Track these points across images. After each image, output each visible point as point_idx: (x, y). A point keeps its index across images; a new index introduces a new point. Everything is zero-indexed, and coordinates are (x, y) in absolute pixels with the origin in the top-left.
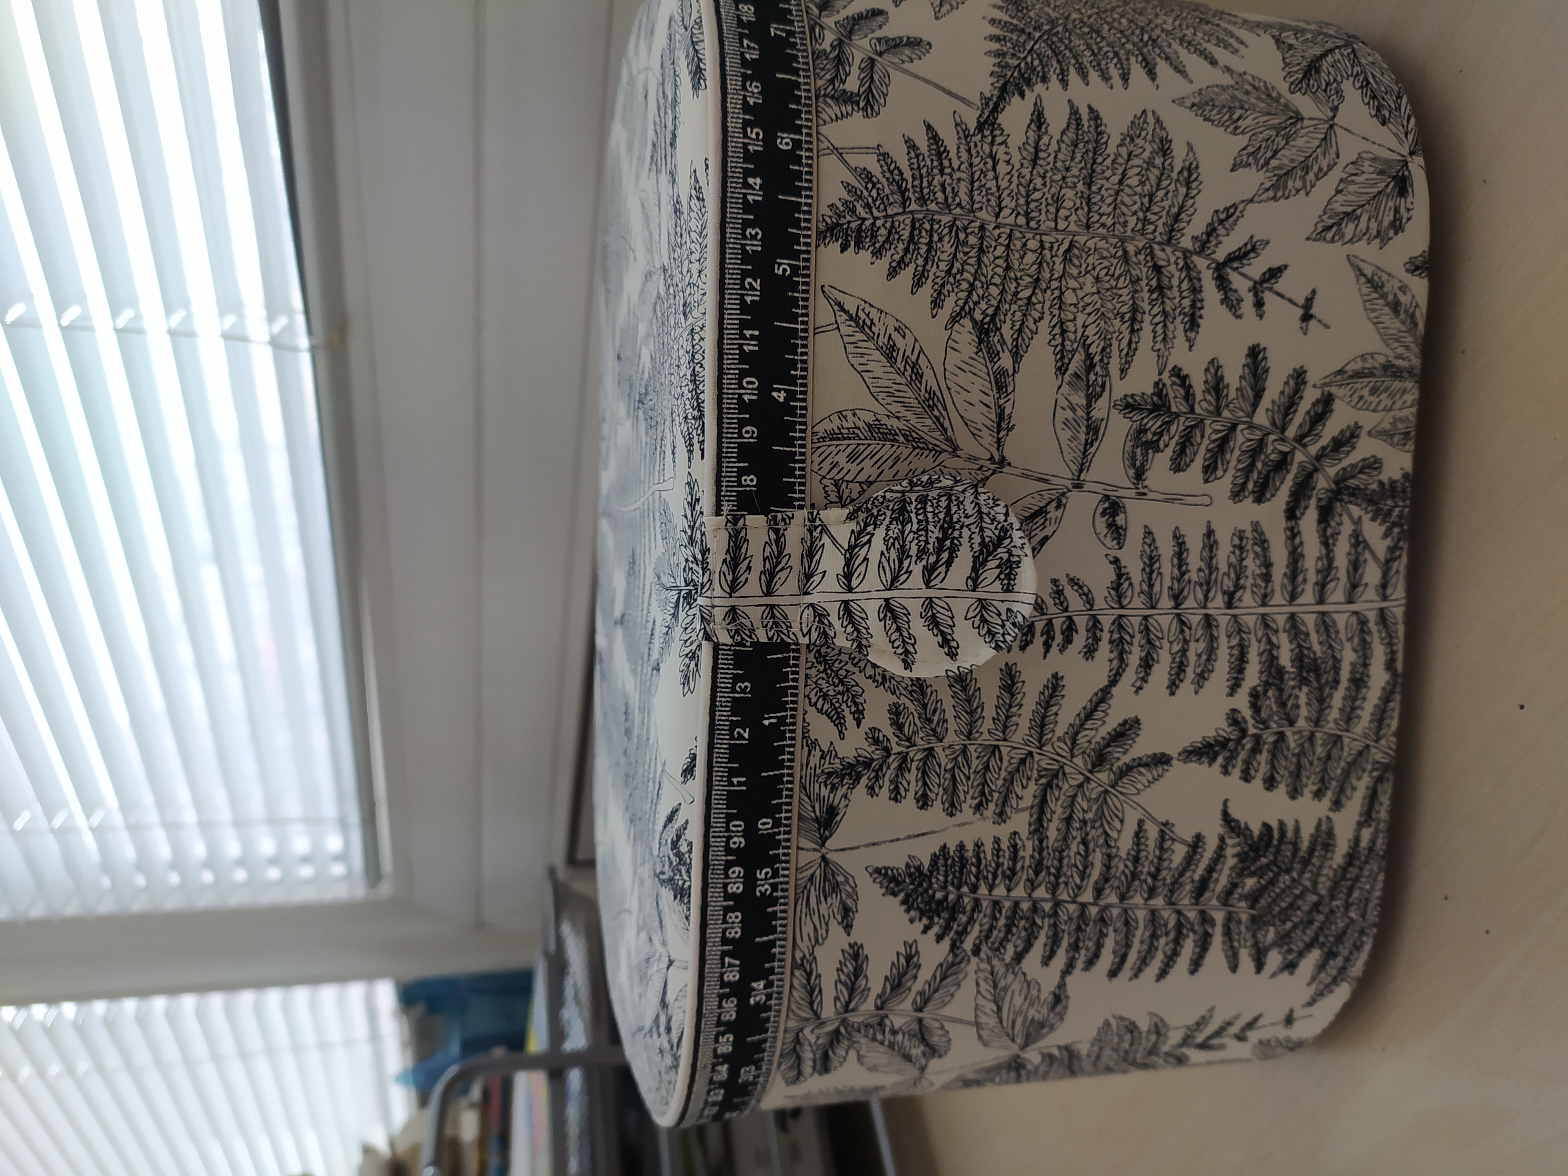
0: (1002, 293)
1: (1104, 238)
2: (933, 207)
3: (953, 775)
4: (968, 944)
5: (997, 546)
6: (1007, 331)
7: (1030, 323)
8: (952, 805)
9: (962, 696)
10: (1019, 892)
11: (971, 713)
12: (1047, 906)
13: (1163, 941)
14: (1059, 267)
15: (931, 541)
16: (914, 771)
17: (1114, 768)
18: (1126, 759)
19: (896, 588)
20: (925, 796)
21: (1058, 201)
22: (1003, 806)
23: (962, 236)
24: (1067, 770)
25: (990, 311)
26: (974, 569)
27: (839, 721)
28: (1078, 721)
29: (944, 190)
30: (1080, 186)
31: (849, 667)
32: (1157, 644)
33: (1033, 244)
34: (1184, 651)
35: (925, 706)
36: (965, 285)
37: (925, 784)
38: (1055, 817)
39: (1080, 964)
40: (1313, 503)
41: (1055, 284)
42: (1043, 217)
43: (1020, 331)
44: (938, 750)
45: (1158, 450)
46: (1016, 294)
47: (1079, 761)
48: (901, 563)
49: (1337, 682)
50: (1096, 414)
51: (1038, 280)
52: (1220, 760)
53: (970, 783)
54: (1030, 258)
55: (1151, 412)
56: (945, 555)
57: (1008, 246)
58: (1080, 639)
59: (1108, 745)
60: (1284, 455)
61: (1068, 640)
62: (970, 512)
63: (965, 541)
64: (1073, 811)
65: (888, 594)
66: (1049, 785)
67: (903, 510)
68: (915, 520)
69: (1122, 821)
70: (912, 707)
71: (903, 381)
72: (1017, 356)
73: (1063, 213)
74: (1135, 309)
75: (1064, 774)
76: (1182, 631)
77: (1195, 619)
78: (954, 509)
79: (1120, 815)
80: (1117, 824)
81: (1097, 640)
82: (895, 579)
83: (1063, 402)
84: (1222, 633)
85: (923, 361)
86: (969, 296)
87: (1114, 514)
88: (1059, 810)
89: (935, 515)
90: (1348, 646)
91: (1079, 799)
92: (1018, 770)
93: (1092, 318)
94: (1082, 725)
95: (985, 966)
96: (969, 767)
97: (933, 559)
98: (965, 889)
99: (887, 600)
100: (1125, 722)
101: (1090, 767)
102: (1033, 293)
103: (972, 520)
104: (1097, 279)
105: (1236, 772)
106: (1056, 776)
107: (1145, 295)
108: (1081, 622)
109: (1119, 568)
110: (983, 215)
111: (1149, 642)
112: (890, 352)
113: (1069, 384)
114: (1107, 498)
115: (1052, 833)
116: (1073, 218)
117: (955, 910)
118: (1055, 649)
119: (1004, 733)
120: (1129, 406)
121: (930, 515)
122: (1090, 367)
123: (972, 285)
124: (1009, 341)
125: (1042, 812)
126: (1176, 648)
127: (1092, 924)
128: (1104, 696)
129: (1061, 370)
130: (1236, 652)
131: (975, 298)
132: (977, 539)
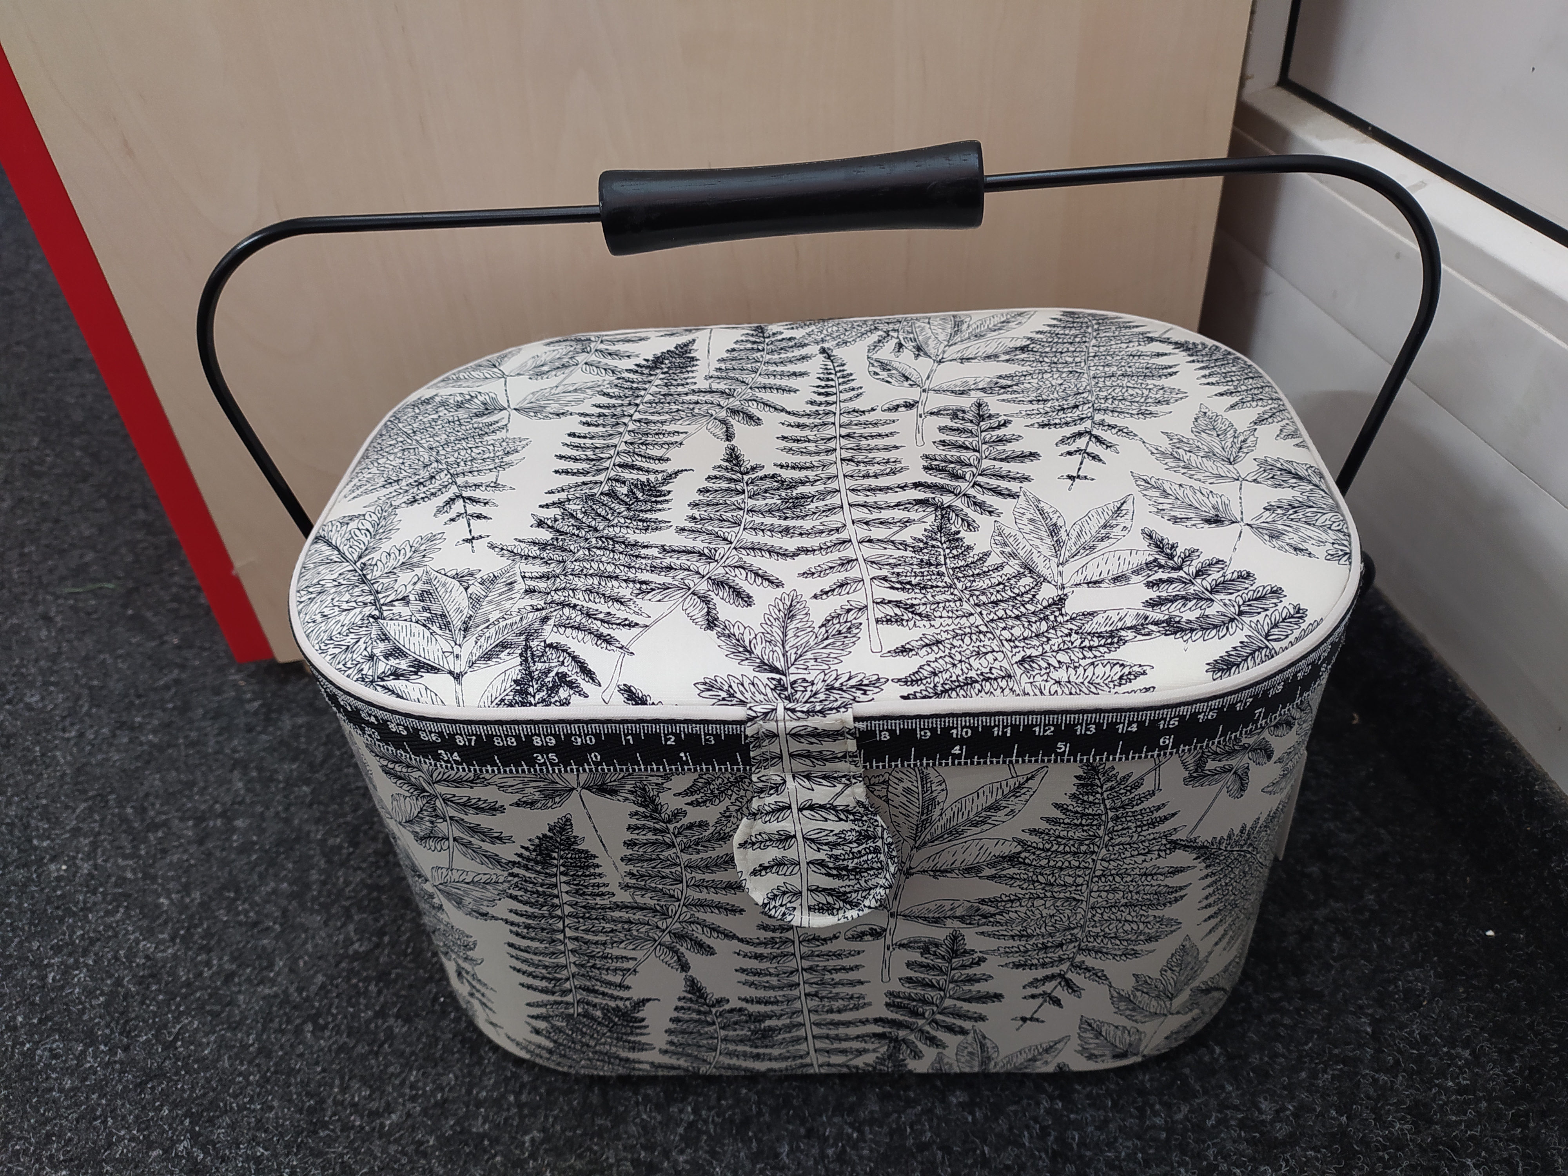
1: (1084, 917)
8: (630, 860)
10: (566, 898)
23: (1087, 842)
25: (1027, 861)
26: (824, 890)
29: (1123, 829)
37: (645, 844)
40: (889, 1030)
42: (1100, 884)
45: (922, 954)
49: (756, 1047)
50: (949, 922)
54: (1070, 880)
55: (952, 949)
57: (1079, 867)
59: (691, 940)
66: (656, 911)
71: (971, 816)
74: (1029, 936)
85: (986, 826)
104: (1052, 916)
116: (1100, 900)
117: (545, 864)
120: (955, 938)
122: (984, 916)
128: (729, 936)
131: (1038, 852)
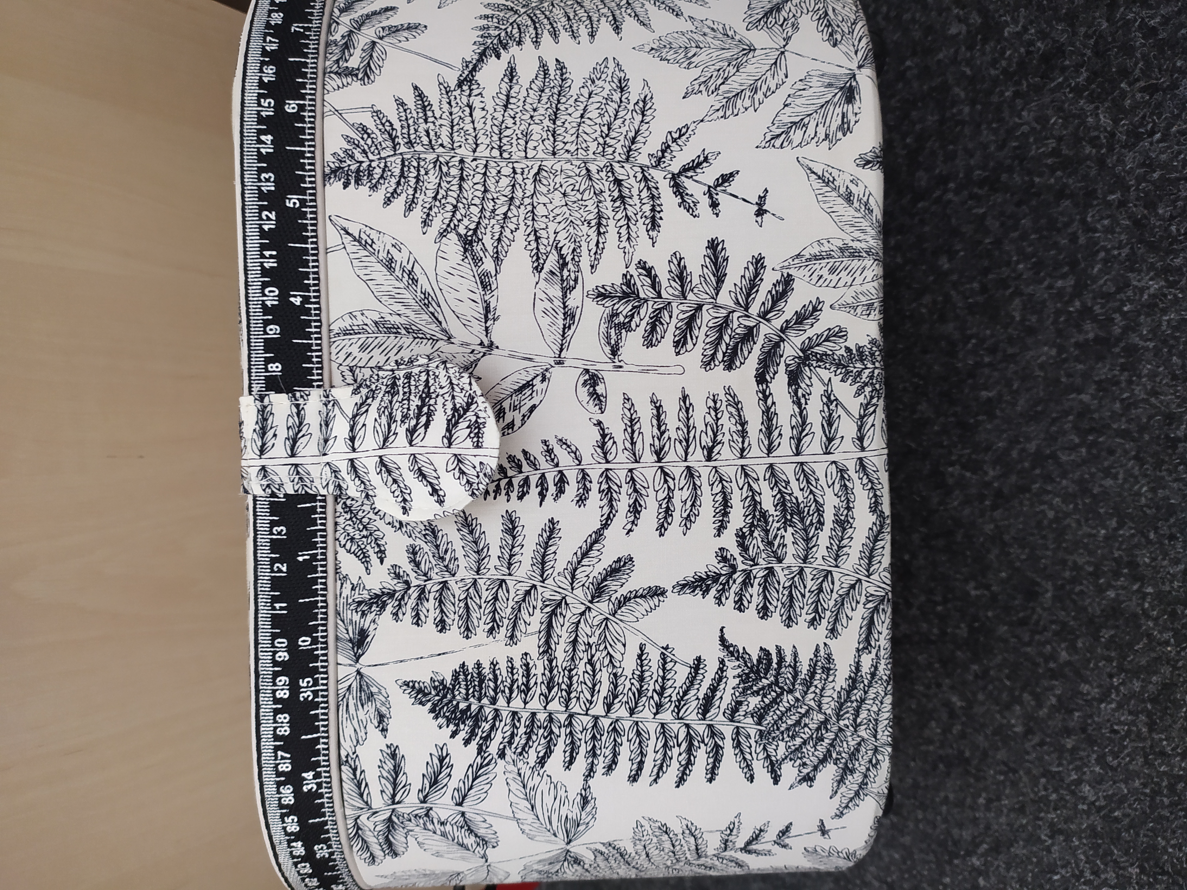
0: (482, 210)
2: (419, 148)
3: (467, 604)
4: (493, 748)
5: (466, 411)
6: (488, 241)
7: (507, 233)
9: (470, 538)
11: (478, 552)
12: (562, 717)
13: (676, 751)
14: (530, 188)
15: (412, 408)
16: (432, 601)
17: (613, 599)
18: (624, 591)
19: (387, 447)
20: (442, 621)
21: (527, 136)
22: (513, 630)
24: (569, 600)
27: (364, 559)
28: (575, 559)
30: (547, 123)
31: (371, 515)
32: (643, 492)
33: (507, 171)
34: (669, 498)
35: (437, 547)
36: (449, 208)
38: (562, 640)
39: (600, 769)
41: (527, 201)
43: (499, 240)
44: (452, 583)
46: (493, 211)
47: (579, 592)
48: (389, 427)
51: (512, 199)
52: (713, 592)
53: (482, 610)
56: (423, 419)
58: (572, 490)
60: (750, 329)
61: (561, 491)
62: (443, 384)
63: (439, 407)
64: (577, 635)
65: (381, 452)
67: (394, 385)
68: (401, 392)
69: (624, 645)
70: (426, 548)
71: (402, 285)
72: (497, 259)
73: (531, 145)
75: (566, 604)
76: (666, 481)
77: (677, 470)
78: (431, 382)
79: (622, 640)
80: (619, 646)
81: (587, 490)
82: (386, 440)
83: (540, 295)
84: (704, 482)
85: (417, 269)
86: (453, 216)
87: (594, 385)
88: (565, 635)
89: (417, 387)
90: (829, 492)
91: (582, 625)
92: (524, 600)
93: (563, 225)
94: (579, 562)
95: (511, 767)
96: (480, 598)
97: (413, 422)
98: (485, 701)
99: (380, 457)
100: (619, 560)
101: (590, 598)
102: (509, 209)
103: (445, 390)
105: (730, 603)
106: (559, 605)
107: (609, 204)
108: (572, 476)
109: (603, 430)
110: (462, 151)
111: (636, 490)
112: (389, 264)
113: (546, 280)
114: (587, 371)
115: (561, 653)
118: (549, 498)
119: (509, 568)
121: (413, 388)
123: (455, 207)
124: (490, 248)
125: (549, 636)
126: (662, 495)
127: (606, 734)
129: (538, 269)
130: (719, 498)
132: (449, 405)
